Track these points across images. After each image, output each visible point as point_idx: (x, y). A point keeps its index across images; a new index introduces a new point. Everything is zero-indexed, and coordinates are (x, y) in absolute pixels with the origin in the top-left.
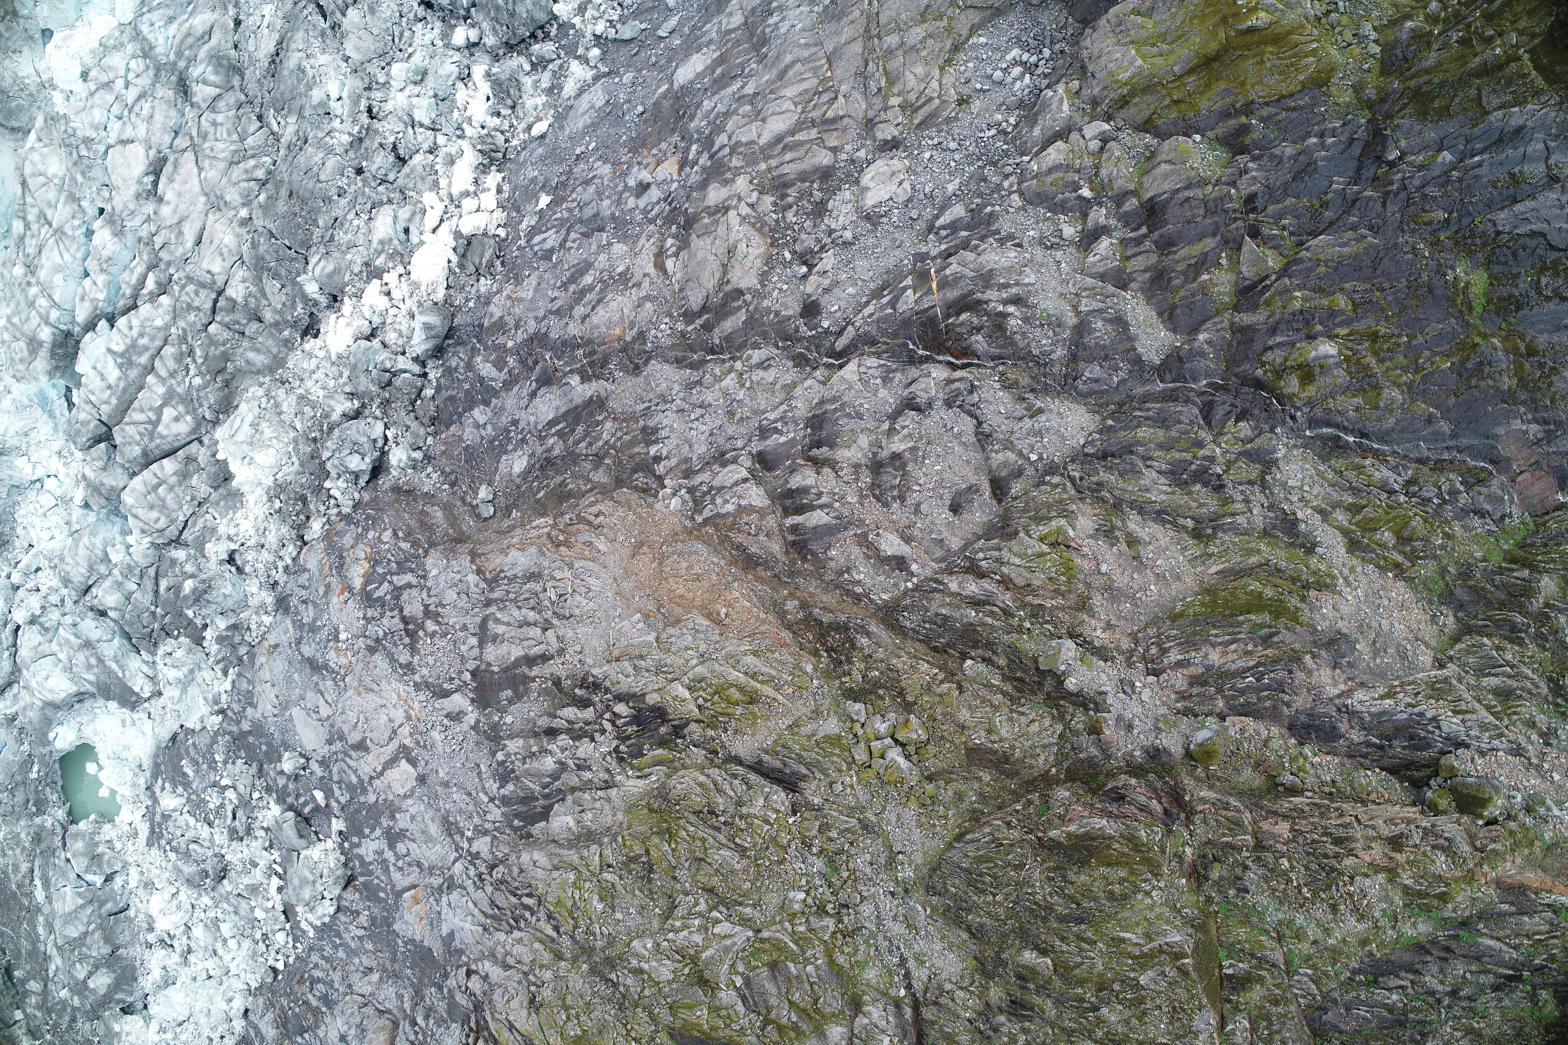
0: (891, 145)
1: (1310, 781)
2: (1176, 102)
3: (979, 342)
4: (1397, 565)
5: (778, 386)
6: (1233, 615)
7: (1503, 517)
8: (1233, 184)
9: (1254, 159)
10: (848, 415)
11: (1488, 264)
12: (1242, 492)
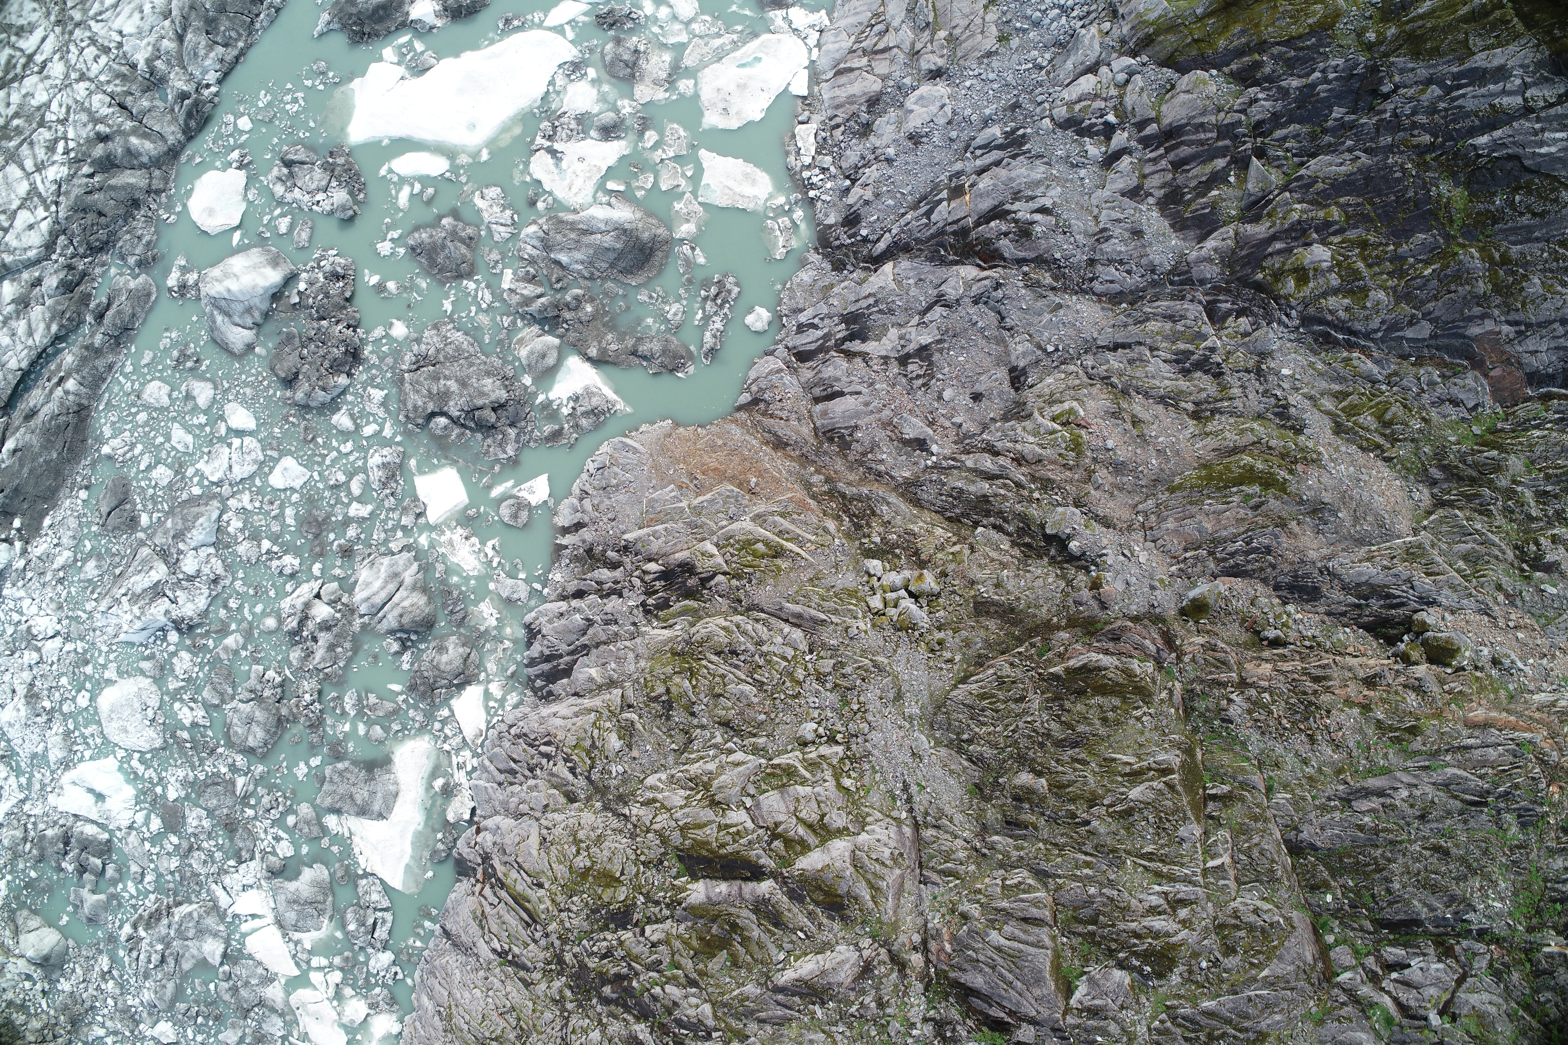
0: (936, 74)
1: (1292, 636)
2: (1196, 41)
3: (1006, 246)
4: (1378, 446)
5: (817, 287)
6: (1226, 487)
7: (1476, 406)
8: (1243, 111)
9: (1264, 89)
10: (881, 311)
11: (1468, 185)
12: (1240, 379)
